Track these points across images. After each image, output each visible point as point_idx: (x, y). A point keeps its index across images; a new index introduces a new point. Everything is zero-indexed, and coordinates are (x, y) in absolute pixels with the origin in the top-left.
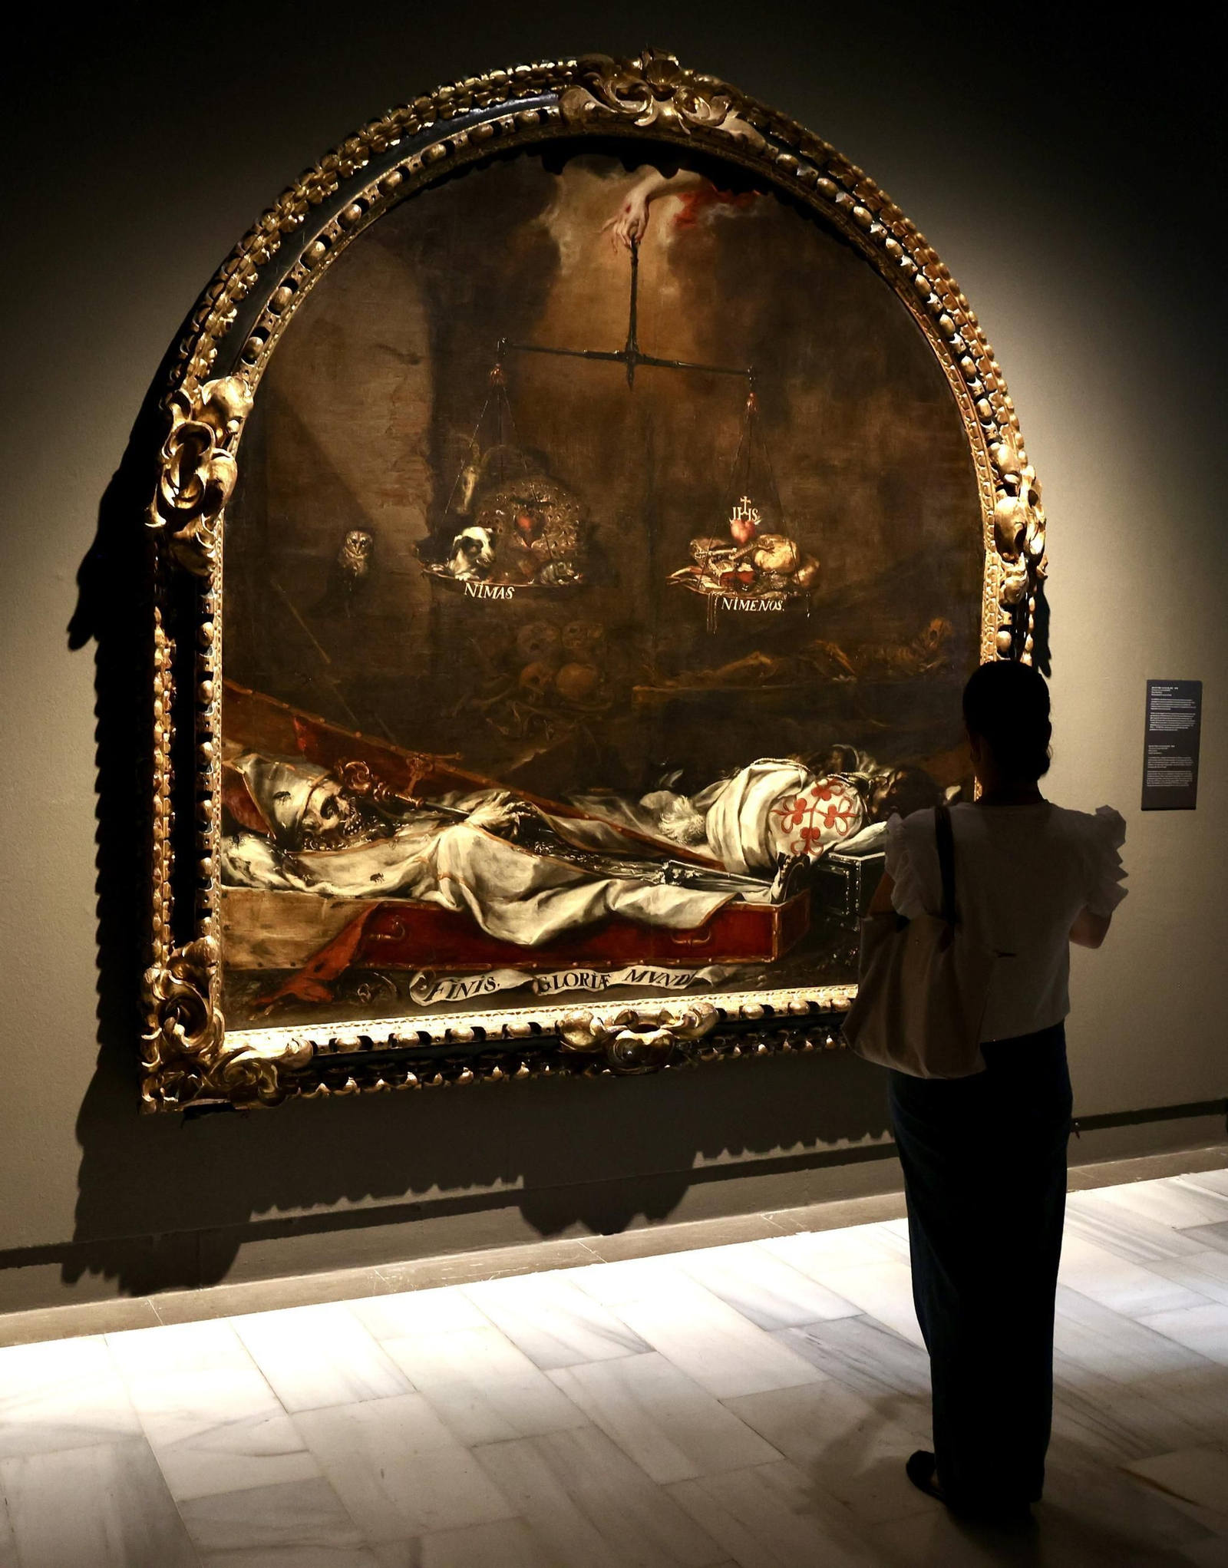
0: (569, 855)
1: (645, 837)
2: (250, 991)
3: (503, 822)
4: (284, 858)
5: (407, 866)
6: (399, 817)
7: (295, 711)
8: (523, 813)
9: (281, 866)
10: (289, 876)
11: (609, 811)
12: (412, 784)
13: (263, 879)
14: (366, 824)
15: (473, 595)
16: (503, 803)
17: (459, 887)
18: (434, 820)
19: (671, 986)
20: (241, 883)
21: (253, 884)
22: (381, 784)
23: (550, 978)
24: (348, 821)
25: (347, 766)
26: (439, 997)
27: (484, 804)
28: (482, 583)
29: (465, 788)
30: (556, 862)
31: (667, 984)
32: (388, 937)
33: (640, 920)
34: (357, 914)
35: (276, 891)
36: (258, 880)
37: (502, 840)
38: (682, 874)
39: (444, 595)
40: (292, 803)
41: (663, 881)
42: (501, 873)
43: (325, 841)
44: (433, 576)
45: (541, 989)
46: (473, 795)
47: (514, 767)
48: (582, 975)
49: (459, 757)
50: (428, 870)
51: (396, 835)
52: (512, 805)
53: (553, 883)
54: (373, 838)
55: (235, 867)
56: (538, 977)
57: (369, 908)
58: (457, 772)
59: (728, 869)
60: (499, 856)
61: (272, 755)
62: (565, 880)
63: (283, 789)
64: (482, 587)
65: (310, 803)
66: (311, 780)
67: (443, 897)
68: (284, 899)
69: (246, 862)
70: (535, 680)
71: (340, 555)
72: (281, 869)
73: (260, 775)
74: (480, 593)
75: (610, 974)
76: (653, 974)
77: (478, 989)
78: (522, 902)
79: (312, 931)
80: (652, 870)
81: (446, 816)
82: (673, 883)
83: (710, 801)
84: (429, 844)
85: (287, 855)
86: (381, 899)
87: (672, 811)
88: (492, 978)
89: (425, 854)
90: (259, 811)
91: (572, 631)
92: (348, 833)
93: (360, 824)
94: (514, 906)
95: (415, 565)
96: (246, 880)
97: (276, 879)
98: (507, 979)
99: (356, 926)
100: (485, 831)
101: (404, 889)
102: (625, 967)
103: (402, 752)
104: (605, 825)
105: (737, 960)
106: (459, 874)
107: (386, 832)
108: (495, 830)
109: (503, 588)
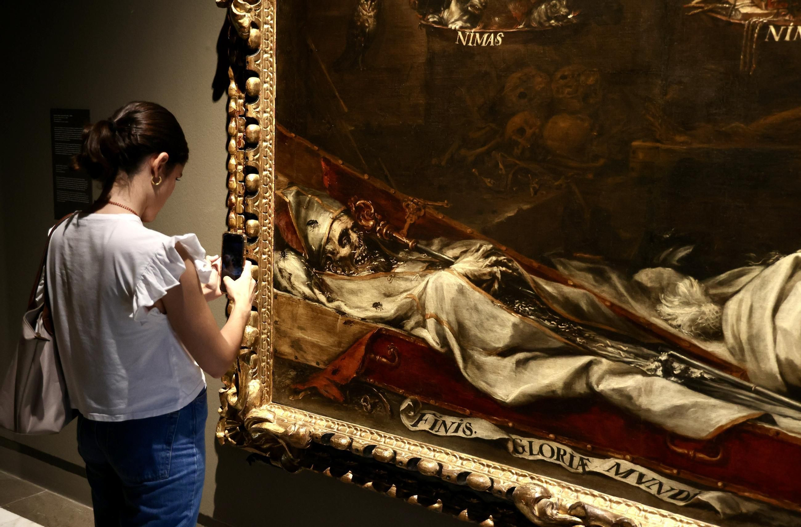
0: (549, 321)
1: (639, 317)
2: (290, 377)
3: (484, 274)
4: (313, 275)
5: (401, 300)
6: (396, 255)
7: (323, 153)
8: (504, 269)
9: (311, 281)
10: (316, 291)
11: (596, 281)
12: (407, 226)
13: (299, 289)
14: (370, 257)
15: (464, 44)
16: (486, 255)
17: (443, 330)
18: (424, 262)
19: (665, 497)
20: (286, 290)
21: (294, 292)
22: (382, 223)
23: (525, 442)
24: (358, 252)
25: (357, 203)
26: (423, 426)
27: (468, 254)
28: (473, 31)
29: (453, 237)
30: (535, 324)
31: (659, 492)
32: (384, 360)
33: (627, 410)
34: (362, 334)
35: (307, 301)
36: (296, 290)
37: (483, 292)
38: (685, 371)
39: (438, 45)
40: (319, 230)
41: (659, 372)
42: (482, 325)
43: (340, 266)
44: (429, 27)
45: (516, 451)
46: (458, 244)
47: (497, 220)
48: (559, 450)
49: (447, 205)
50: (416, 307)
51: (393, 271)
52: (494, 258)
54: (376, 270)
55: (282, 276)
56: (514, 437)
57: (371, 331)
58: (444, 220)
59: (753, 380)
60: (480, 307)
61: (306, 189)
62: (545, 346)
63: (313, 218)
64: (472, 34)
65: (331, 232)
66: (332, 212)
67: (429, 335)
68: (313, 309)
69: (289, 274)
70: (521, 131)
71: (356, 14)
72: (311, 284)
73: (299, 204)
74: (471, 41)
75: (589, 458)
76: (641, 476)
77: (456, 430)
78: (499, 358)
79: (331, 340)
80: (647, 358)
81: (434, 260)
82: (673, 379)
83: (731, 290)
84: (420, 283)
85: (315, 273)
86: (380, 326)
87: (675, 293)
88: (470, 424)
89: (416, 292)
90: (298, 234)
91: (564, 77)
92: (357, 262)
93: (366, 256)
94: (491, 360)
95: (414, 16)
96: (289, 288)
97: (307, 291)
98: (483, 429)
99: (361, 344)
100: (468, 281)
101: (398, 321)
102: (608, 457)
103: (400, 195)
104: (592, 296)
105: (761, 497)
106: (444, 317)
107: (386, 267)
108: (477, 280)
109: (492, 35)
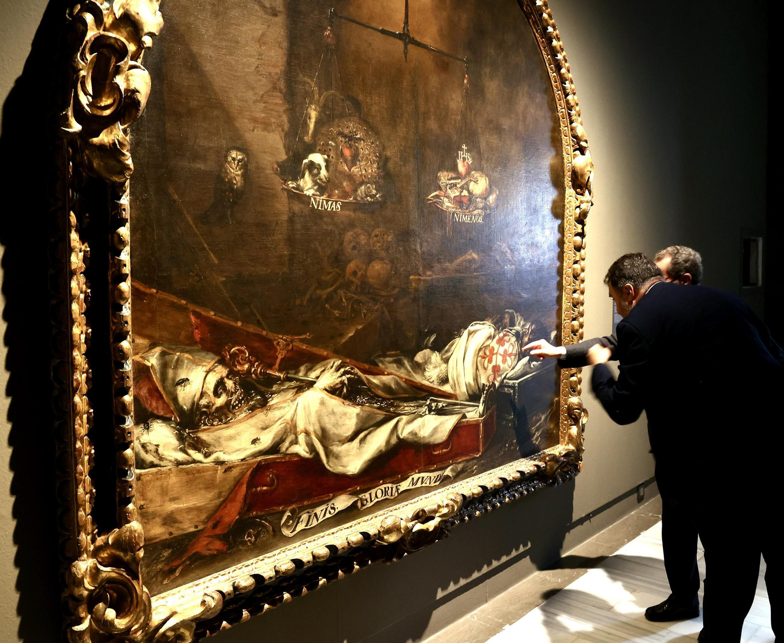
0: (376, 403)
1: (417, 383)
2: (163, 559)
3: (337, 384)
4: (186, 437)
5: (276, 429)
6: (270, 390)
7: (191, 307)
8: (349, 376)
9: (184, 444)
10: (191, 452)
11: (398, 367)
12: (278, 361)
13: (170, 458)
14: (247, 399)
15: (316, 207)
16: (337, 370)
17: (311, 439)
18: (294, 388)
19: (432, 484)
20: (152, 465)
21: (162, 463)
22: (257, 363)
23: (367, 495)
24: (235, 397)
25: (232, 351)
26: (301, 527)
27: (326, 372)
28: (322, 198)
29: (314, 360)
30: (369, 409)
31: (430, 483)
32: (265, 488)
33: (415, 442)
34: (243, 474)
35: (181, 467)
36: (166, 459)
37: (337, 398)
38: (436, 406)
39: (297, 207)
40: (191, 388)
41: (427, 412)
42: (337, 423)
43: (217, 417)
44: (288, 191)
45: (363, 505)
46: (318, 366)
47: (343, 341)
48: (385, 488)
49: (309, 336)
50: (291, 429)
51: (268, 405)
52: (342, 370)
53: (367, 425)
54: (252, 409)
55: (147, 452)
56: (360, 496)
57: (251, 467)
58: (308, 349)
59: (459, 398)
60: (335, 410)
61: (174, 347)
62: (374, 422)
63: (183, 376)
64: (321, 201)
65: (205, 386)
66: (205, 365)
67: (301, 449)
68: (188, 472)
69: (156, 445)
70: (355, 273)
71: (223, 170)
72: (184, 447)
73: (164, 366)
74: (320, 206)
75: (400, 484)
76: (423, 478)
77: (324, 515)
78: (350, 443)
79: (210, 495)
80: (421, 406)
81: (301, 384)
82: (432, 413)
83: (450, 354)
84: (291, 408)
85: (189, 434)
86: (259, 459)
87: (431, 363)
88: (333, 504)
89: (288, 417)
90: (165, 398)
91: (376, 236)
92: (234, 407)
93: (243, 399)
94: (346, 446)
95: (277, 180)
96: (156, 461)
98: (342, 502)
99: (242, 484)
100: (326, 392)
101: (274, 448)
102: (408, 477)
103: (271, 336)
105: (464, 458)
106: (311, 429)
107: (262, 403)
108: (333, 391)
109: (334, 203)
